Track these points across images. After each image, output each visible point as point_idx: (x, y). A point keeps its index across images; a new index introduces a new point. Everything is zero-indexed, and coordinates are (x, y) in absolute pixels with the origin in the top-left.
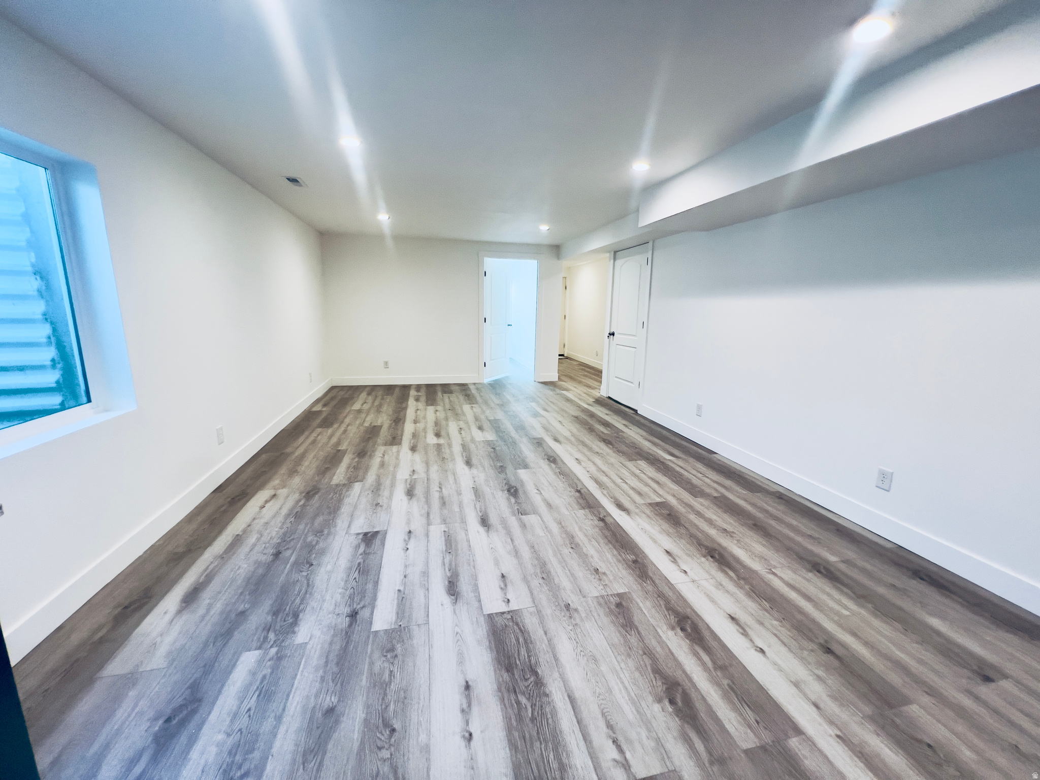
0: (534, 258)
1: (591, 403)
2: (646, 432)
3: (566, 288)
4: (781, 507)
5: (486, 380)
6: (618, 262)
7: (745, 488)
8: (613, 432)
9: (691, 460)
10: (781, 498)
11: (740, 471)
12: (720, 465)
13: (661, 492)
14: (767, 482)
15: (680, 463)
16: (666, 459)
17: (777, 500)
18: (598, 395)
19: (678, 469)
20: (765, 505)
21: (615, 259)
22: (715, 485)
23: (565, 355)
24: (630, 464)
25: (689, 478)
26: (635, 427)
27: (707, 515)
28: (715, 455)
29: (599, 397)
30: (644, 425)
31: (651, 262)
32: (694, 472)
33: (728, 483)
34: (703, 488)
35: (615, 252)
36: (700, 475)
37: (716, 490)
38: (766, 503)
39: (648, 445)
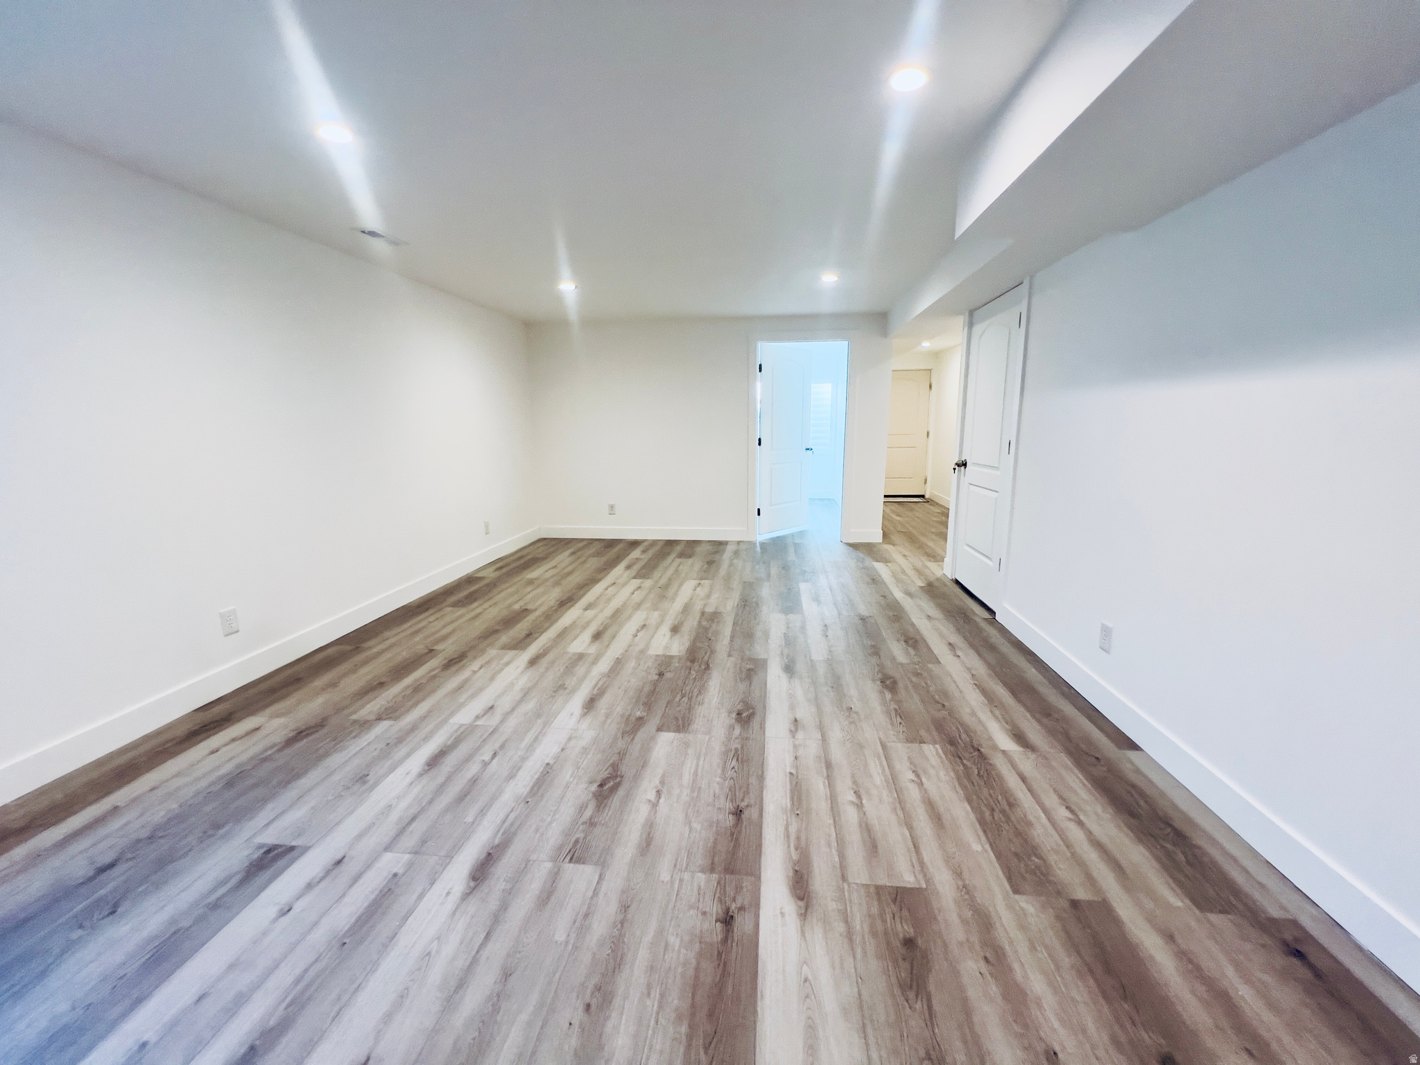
0: (843, 338)
1: (913, 589)
2: (989, 665)
3: (930, 387)
4: (1288, 996)
5: (761, 537)
6: (977, 329)
7: (1181, 885)
8: (916, 659)
9: (1062, 760)
10: (1299, 954)
11: (1190, 821)
12: (1134, 786)
13: (931, 851)
14: (1263, 876)
15: (1027, 763)
16: (995, 747)
17: (1280, 960)
18: (938, 573)
19: (1012, 781)
20: (1230, 971)
21: (971, 325)
22: (1092, 857)
23: (927, 497)
24: (900, 750)
25: (1031, 818)
26: (971, 652)
27: (1018, 974)
28: (1132, 755)
29: (938, 579)
30: (993, 648)
31: (1025, 321)
32: (1051, 801)
33: (1136, 855)
34: (1052, 859)
35: (971, 313)
36: (1062, 813)
37: (1090, 879)
38: (1237, 966)
39: (974, 703)
